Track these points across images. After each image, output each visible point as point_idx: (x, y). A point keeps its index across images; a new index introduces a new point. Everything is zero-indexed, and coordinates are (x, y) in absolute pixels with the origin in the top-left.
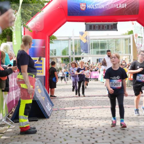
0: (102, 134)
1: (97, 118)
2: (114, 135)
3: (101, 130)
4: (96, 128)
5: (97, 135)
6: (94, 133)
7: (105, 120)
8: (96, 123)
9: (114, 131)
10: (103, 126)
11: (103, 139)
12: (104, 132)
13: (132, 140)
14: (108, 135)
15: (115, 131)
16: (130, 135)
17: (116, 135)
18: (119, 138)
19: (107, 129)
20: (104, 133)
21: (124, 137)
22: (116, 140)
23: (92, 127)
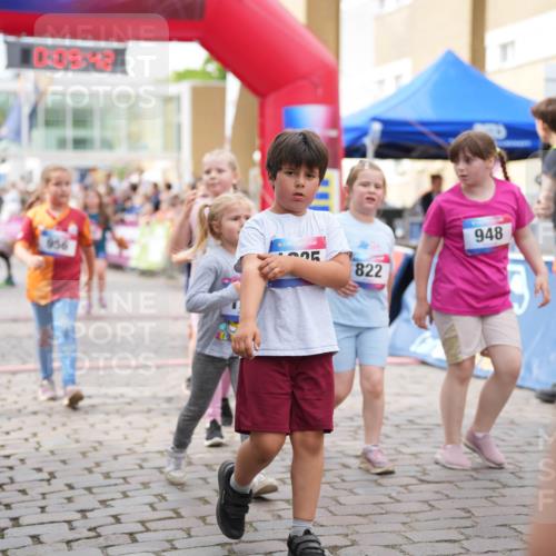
0: (45, 483)
1: (35, 413)
2: (89, 489)
3: (39, 470)
4: (22, 461)
5: (23, 492)
6: (12, 481)
7: (64, 425)
8: (26, 440)
9: (90, 471)
10: (52, 452)
11: (43, 509)
12: (52, 475)
13: (151, 506)
14: (66, 488)
15: (94, 470)
16: (145, 485)
17: (94, 490)
18: (103, 502)
19: (64, 462)
20: (53, 481)
21: (125, 495)
22: (92, 510)
23: (8, 457)
